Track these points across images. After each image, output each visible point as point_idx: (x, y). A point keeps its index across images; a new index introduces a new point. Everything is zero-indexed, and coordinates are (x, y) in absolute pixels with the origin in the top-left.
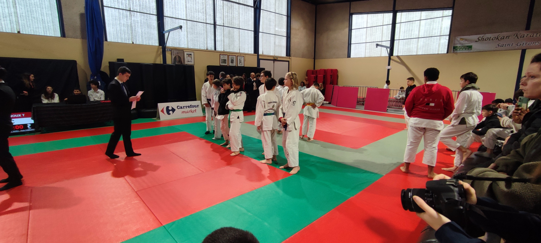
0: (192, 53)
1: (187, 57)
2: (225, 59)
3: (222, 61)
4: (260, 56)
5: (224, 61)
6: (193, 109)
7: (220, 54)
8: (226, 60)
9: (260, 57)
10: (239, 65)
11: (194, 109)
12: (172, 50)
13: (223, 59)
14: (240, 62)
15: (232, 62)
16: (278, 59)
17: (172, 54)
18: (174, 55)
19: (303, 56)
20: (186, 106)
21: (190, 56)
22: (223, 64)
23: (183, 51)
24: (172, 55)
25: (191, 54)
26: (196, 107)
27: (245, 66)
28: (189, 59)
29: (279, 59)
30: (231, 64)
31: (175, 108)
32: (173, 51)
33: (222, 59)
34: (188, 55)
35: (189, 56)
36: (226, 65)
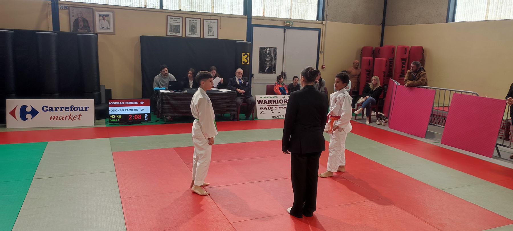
0: (111, 14)
1: (100, 20)
2: (178, 24)
3: (171, 28)
4: (252, 20)
5: (176, 28)
6: (74, 113)
7: (168, 16)
8: (179, 26)
9: (253, 22)
10: (206, 36)
11: (78, 112)
12: (71, 8)
13: (173, 24)
14: (210, 30)
15: (193, 29)
16: (293, 26)
17: (71, 14)
18: (73, 16)
19: (354, 20)
20: (61, 108)
21: (106, 18)
22: (174, 34)
23: (93, 8)
24: (71, 17)
25: (107, 16)
26: (82, 110)
27: (219, 38)
28: (105, 23)
29: (295, 25)
30: (190, 33)
31: (39, 109)
32: (73, 10)
33: (171, 25)
34: (103, 16)
35: (104, 19)
36: (180, 34)
